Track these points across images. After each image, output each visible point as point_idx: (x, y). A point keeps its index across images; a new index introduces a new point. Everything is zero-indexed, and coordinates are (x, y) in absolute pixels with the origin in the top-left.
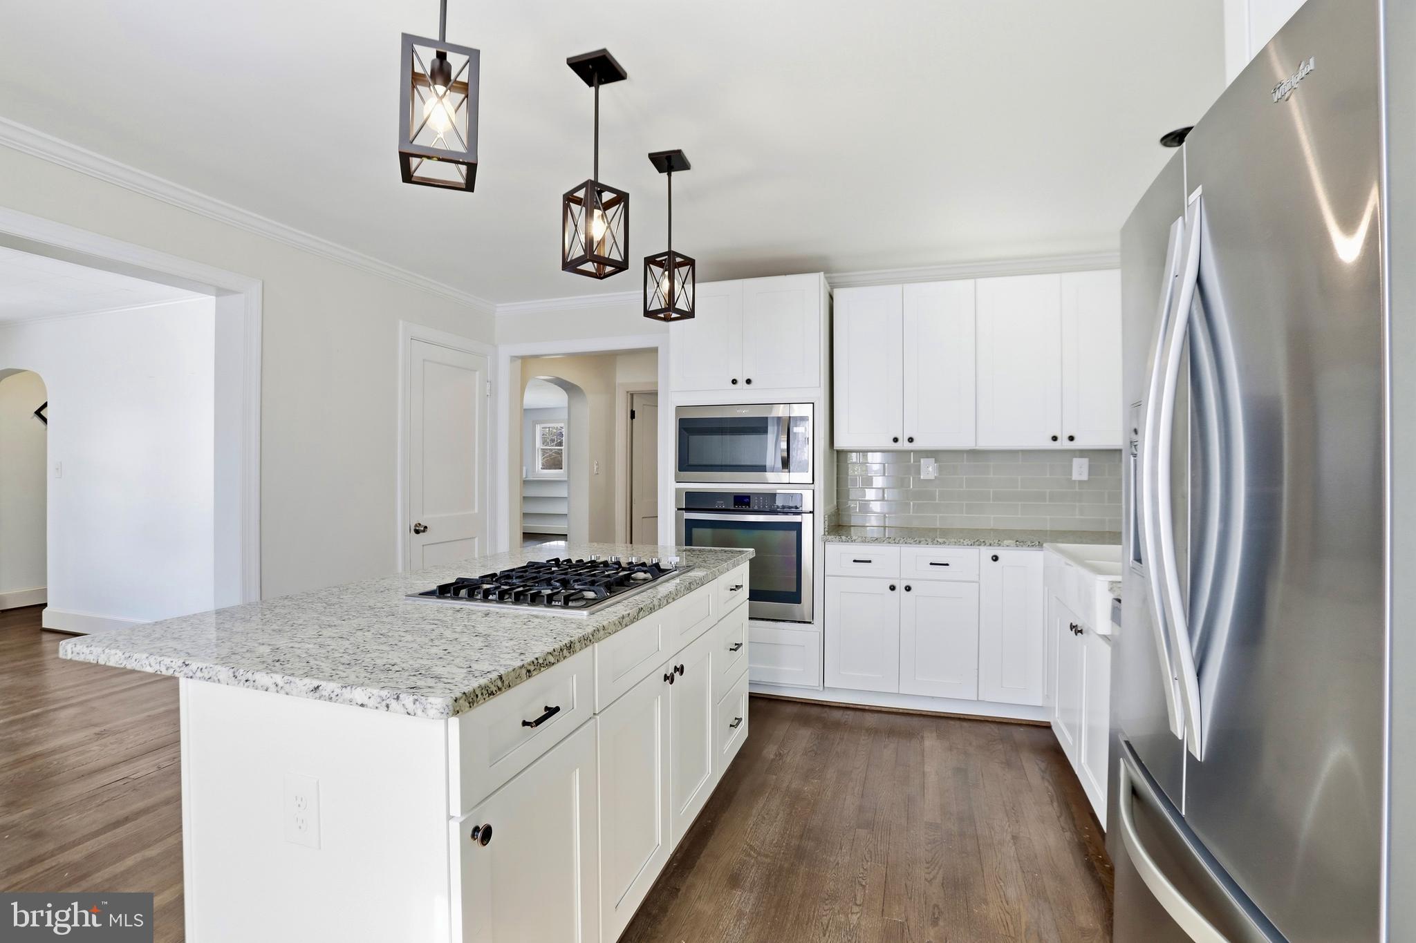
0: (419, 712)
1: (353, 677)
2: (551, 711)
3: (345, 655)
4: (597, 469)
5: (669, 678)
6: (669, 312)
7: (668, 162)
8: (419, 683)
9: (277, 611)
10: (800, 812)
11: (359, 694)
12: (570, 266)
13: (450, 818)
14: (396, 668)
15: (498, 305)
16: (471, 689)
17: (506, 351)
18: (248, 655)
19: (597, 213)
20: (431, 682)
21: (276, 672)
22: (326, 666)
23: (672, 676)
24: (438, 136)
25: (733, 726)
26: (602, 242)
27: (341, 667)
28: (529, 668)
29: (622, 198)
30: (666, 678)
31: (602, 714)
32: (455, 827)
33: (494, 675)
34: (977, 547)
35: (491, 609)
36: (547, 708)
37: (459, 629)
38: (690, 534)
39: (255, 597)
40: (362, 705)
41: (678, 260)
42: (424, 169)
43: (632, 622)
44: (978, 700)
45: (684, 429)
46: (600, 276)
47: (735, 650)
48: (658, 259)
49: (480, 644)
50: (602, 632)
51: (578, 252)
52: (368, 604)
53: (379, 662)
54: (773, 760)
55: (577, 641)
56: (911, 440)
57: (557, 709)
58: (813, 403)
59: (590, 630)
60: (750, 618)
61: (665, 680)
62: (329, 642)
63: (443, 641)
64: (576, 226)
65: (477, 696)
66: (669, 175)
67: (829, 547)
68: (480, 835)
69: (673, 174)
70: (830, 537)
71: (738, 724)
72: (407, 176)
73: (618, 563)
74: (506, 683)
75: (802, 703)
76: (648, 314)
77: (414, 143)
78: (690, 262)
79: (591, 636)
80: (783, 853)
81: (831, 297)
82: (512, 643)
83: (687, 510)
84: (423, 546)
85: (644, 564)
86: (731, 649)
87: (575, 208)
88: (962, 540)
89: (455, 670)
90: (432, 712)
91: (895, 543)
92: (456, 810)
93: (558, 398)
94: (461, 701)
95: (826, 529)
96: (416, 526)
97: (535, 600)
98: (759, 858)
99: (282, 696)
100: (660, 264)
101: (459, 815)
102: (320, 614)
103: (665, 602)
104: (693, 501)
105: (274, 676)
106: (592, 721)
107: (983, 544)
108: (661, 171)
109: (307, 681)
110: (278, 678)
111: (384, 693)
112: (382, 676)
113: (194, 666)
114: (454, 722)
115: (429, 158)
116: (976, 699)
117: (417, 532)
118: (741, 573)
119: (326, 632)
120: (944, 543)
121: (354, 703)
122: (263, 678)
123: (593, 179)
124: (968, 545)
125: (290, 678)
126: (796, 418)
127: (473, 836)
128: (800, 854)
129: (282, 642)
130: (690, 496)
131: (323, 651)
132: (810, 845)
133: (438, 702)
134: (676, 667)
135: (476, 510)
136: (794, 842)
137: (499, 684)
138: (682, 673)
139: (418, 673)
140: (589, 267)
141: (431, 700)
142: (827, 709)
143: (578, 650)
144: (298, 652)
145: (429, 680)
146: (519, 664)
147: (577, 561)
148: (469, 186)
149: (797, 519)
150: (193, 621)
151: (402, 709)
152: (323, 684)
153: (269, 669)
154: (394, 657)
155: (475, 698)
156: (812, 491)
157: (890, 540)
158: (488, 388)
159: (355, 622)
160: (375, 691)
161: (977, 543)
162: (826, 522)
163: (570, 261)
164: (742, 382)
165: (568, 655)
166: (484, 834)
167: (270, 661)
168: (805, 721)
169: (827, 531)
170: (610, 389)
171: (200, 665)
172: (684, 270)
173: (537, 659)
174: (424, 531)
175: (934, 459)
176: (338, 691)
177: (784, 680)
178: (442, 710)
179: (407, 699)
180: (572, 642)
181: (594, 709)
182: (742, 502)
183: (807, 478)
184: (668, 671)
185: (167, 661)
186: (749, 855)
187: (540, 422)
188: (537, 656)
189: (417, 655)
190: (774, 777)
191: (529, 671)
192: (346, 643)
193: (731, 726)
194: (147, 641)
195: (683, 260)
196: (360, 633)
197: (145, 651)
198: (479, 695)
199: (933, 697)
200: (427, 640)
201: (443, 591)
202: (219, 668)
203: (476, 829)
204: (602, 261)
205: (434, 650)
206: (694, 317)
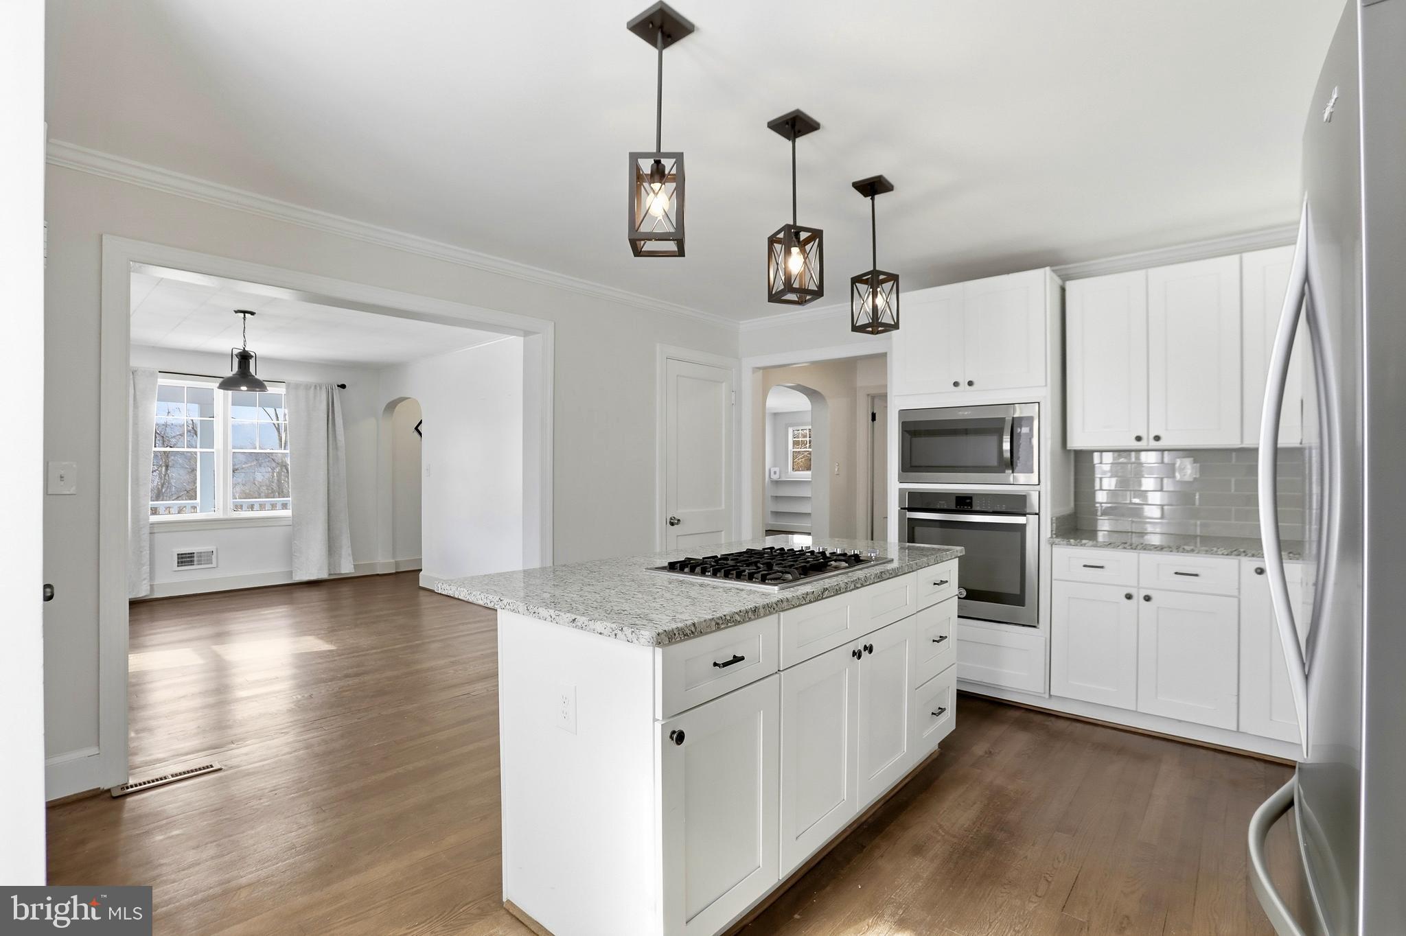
0: (635, 640)
1: (597, 615)
2: (737, 659)
3: (595, 603)
4: (838, 469)
5: (857, 654)
6: (876, 326)
7: (872, 187)
8: (637, 622)
9: (557, 573)
10: (998, 805)
11: (599, 626)
12: (775, 297)
13: (655, 720)
14: (626, 612)
15: (741, 322)
16: (670, 628)
17: (749, 363)
18: (536, 597)
19: (795, 250)
20: (645, 622)
21: (551, 608)
22: (581, 608)
23: (860, 652)
24: (659, 219)
25: (935, 714)
26: (801, 275)
27: (591, 609)
28: (718, 621)
29: (817, 235)
30: (854, 654)
31: (785, 671)
32: (658, 726)
33: (689, 623)
34: (1236, 557)
35: (706, 582)
36: (735, 657)
37: (676, 593)
38: (911, 531)
39: (549, 563)
40: (601, 634)
41: (881, 277)
42: (649, 246)
43: (817, 600)
44: (1238, 731)
45: (906, 431)
46: (801, 302)
47: (938, 641)
48: (864, 278)
49: (688, 603)
50: (785, 604)
51: (779, 286)
52: (618, 573)
53: (615, 608)
54: (981, 756)
55: (761, 607)
56: (1157, 438)
57: (742, 658)
58: (1039, 403)
59: (774, 600)
60: (959, 617)
61: (853, 656)
62: (586, 594)
63: (663, 599)
64: (777, 264)
65: (675, 634)
66: (873, 199)
67: (1055, 549)
68: (675, 736)
69: (877, 197)
70: (1057, 540)
71: (940, 713)
72: (638, 252)
73: (823, 553)
74: (698, 629)
75: (1027, 709)
76: (855, 328)
77: (639, 231)
78: (894, 278)
79: (775, 605)
80: (972, 837)
81: (1063, 290)
82: (710, 604)
83: (910, 509)
84: (678, 536)
85: (845, 555)
86: (934, 641)
87: (778, 247)
88: (1215, 549)
89: (665, 617)
90: (642, 640)
91: (1132, 548)
92: (659, 715)
93: (801, 403)
94: (663, 636)
95: (1054, 532)
96: (671, 519)
97: (739, 577)
98: (946, 837)
99: (554, 624)
100: (866, 282)
101: (661, 719)
102: (585, 577)
103: (853, 586)
104: (916, 501)
105: (550, 611)
106: (777, 675)
107: (1244, 554)
108: (866, 196)
109: (568, 615)
110: (552, 612)
111: (614, 626)
112: (615, 616)
113: (505, 602)
114: (659, 651)
115: (650, 240)
116: (1235, 730)
117: (672, 524)
118: (950, 569)
119: (585, 588)
120: (1192, 551)
121: (596, 632)
122: (543, 612)
123: (792, 223)
124: (1223, 554)
125: (559, 613)
126: (1020, 419)
127: (671, 737)
128: (989, 842)
129: (558, 592)
130: (913, 495)
131: (581, 599)
132: (1001, 836)
133: (647, 634)
134: (865, 646)
135: (723, 507)
136: (985, 830)
137: (693, 629)
138: (871, 651)
139: (639, 616)
140: (792, 297)
141: (642, 632)
142: (1053, 719)
143: (762, 615)
144: (566, 598)
145: (645, 621)
146: (710, 617)
147: (788, 550)
148: (681, 253)
149: (1020, 520)
150: (507, 576)
151: (625, 638)
152: (578, 617)
153: (547, 607)
154: (626, 606)
155: (673, 636)
156: (1038, 492)
157: (1126, 546)
158: (733, 398)
159: (606, 584)
160: (609, 625)
161: (1235, 553)
162: (1054, 525)
163: (775, 293)
164: (964, 384)
165: (753, 617)
166: (680, 737)
167: (549, 602)
168: (1024, 725)
169: (1055, 534)
170: (852, 392)
171: (510, 601)
172: (887, 286)
173: (725, 615)
174: (677, 524)
175: (1192, 459)
176: (586, 623)
177: (1004, 683)
178: (649, 640)
179: (627, 631)
180: (756, 607)
181: (779, 666)
182: (964, 503)
183: (1034, 478)
184: (857, 647)
185: (491, 597)
186: (937, 832)
187: (792, 425)
188: (725, 613)
189: (642, 607)
190: (979, 771)
191: (718, 624)
192: (598, 595)
193: (933, 714)
194: (480, 585)
195: (885, 277)
196: (608, 591)
197: (479, 590)
198: (677, 635)
199: (1180, 721)
200: (651, 598)
201: (672, 567)
202: (518, 603)
203: (674, 732)
204: (803, 291)
205: (654, 604)
206: (898, 329)
